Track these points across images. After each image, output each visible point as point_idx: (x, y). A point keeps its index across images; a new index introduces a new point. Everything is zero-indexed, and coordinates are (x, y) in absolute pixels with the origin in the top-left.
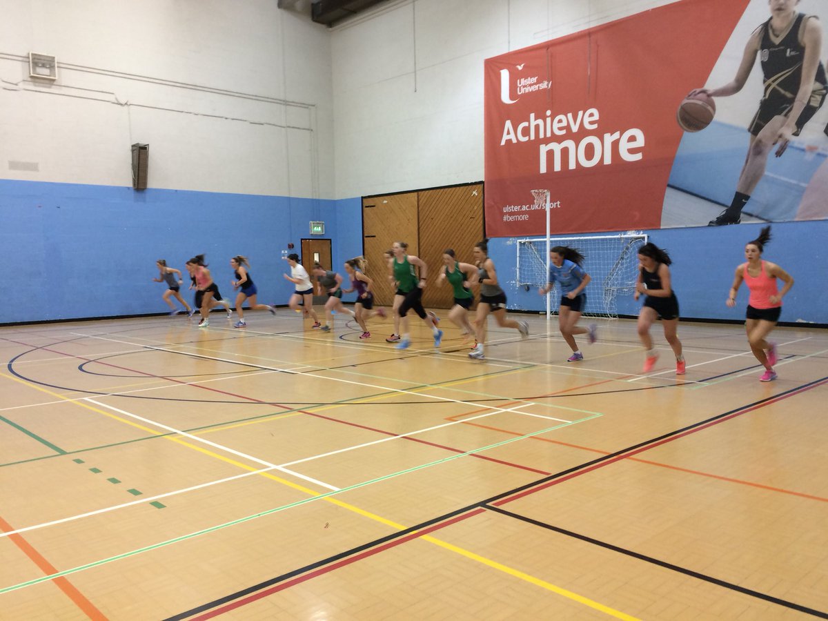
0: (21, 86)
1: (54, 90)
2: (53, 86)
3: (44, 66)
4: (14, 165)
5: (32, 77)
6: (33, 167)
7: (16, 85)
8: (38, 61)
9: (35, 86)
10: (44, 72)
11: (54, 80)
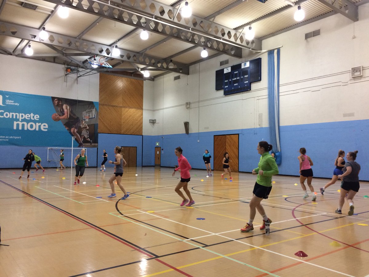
0: (349, 82)
1: (363, 80)
2: (362, 79)
3: (357, 71)
4: (345, 115)
5: (353, 77)
6: (352, 115)
7: (347, 82)
8: (354, 70)
9: (355, 81)
10: (357, 74)
11: (362, 76)
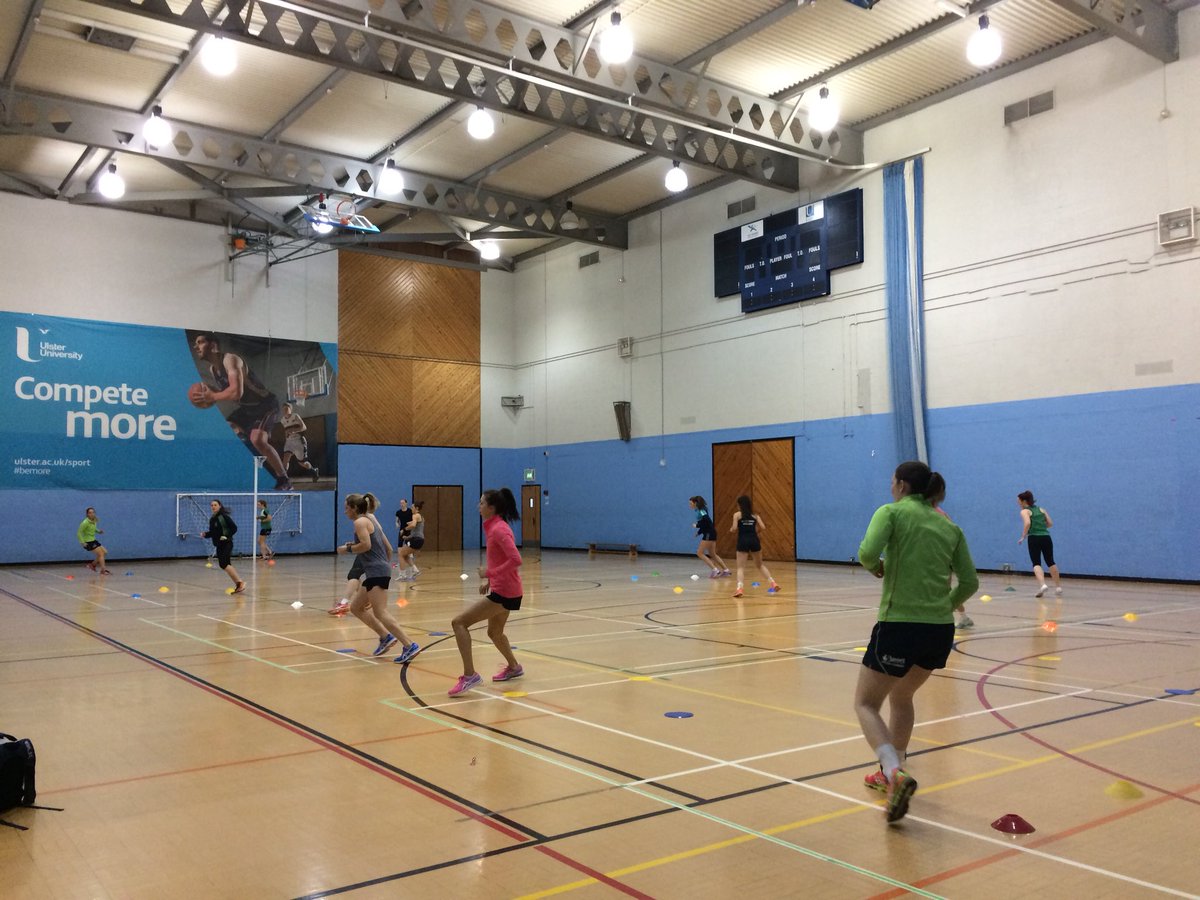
1: (1197, 252)
2: (1196, 248)
3: (1177, 226)
4: (1142, 370)
5: (1165, 246)
6: (1165, 367)
7: (1147, 263)
8: (1169, 220)
9: (1170, 256)
10: (1179, 234)
11: (1195, 240)
